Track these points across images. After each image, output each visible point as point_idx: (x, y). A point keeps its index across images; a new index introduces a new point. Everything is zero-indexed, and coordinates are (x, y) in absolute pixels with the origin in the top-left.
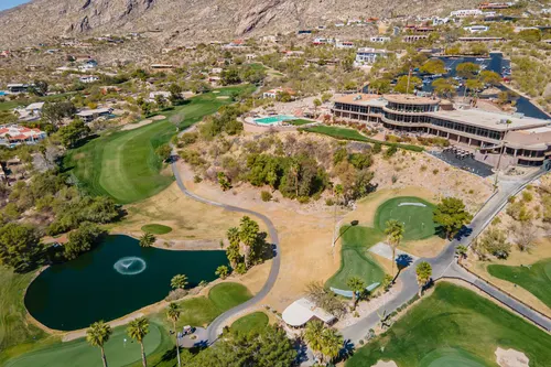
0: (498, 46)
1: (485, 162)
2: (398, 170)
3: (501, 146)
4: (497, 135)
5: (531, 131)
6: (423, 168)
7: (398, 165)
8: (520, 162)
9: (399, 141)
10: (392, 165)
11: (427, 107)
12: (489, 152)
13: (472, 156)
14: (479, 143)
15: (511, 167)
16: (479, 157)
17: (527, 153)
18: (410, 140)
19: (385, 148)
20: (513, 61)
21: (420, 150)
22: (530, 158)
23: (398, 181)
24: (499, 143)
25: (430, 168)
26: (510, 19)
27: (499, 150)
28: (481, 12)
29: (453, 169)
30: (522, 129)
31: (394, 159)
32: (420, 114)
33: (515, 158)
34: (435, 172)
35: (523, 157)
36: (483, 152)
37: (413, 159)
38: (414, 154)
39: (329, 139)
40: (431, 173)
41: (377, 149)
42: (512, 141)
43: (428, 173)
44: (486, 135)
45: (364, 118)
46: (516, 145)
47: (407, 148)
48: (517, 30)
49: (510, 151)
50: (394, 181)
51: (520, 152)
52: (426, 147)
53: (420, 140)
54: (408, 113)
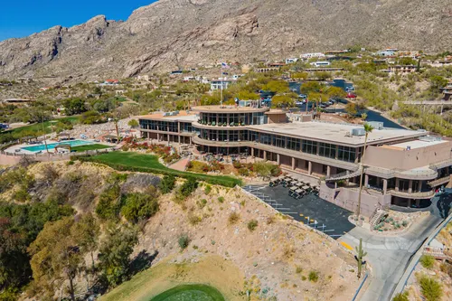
0: (340, 74)
1: (337, 202)
2: (195, 221)
3: (359, 172)
4: (351, 153)
5: (404, 146)
6: (234, 218)
7: (197, 214)
8: (394, 200)
9: (206, 169)
10: (186, 214)
11: (249, 118)
12: (341, 184)
13: (316, 192)
14: (323, 169)
15: (381, 212)
16: (326, 193)
17: (404, 184)
18: (222, 168)
19: (180, 183)
20: (355, 83)
21: (234, 183)
22: (409, 194)
23: (190, 247)
24: (355, 168)
25: (245, 218)
26: (348, 58)
27: (357, 181)
28: (323, 55)
29: (281, 219)
30: (387, 143)
31: (192, 201)
32: (240, 127)
33: (386, 195)
34: (252, 226)
35: (397, 193)
36: (330, 184)
37: (221, 200)
38: (222, 192)
39: (105, 171)
40: (245, 228)
41: (169, 186)
42: (375, 164)
43: (240, 228)
44: (333, 156)
45: (175, 139)
46: (384, 171)
47: (214, 181)
48: (354, 65)
49: (375, 182)
50: (185, 244)
51: (392, 183)
52: (245, 179)
53: (238, 167)
54: (222, 128)
